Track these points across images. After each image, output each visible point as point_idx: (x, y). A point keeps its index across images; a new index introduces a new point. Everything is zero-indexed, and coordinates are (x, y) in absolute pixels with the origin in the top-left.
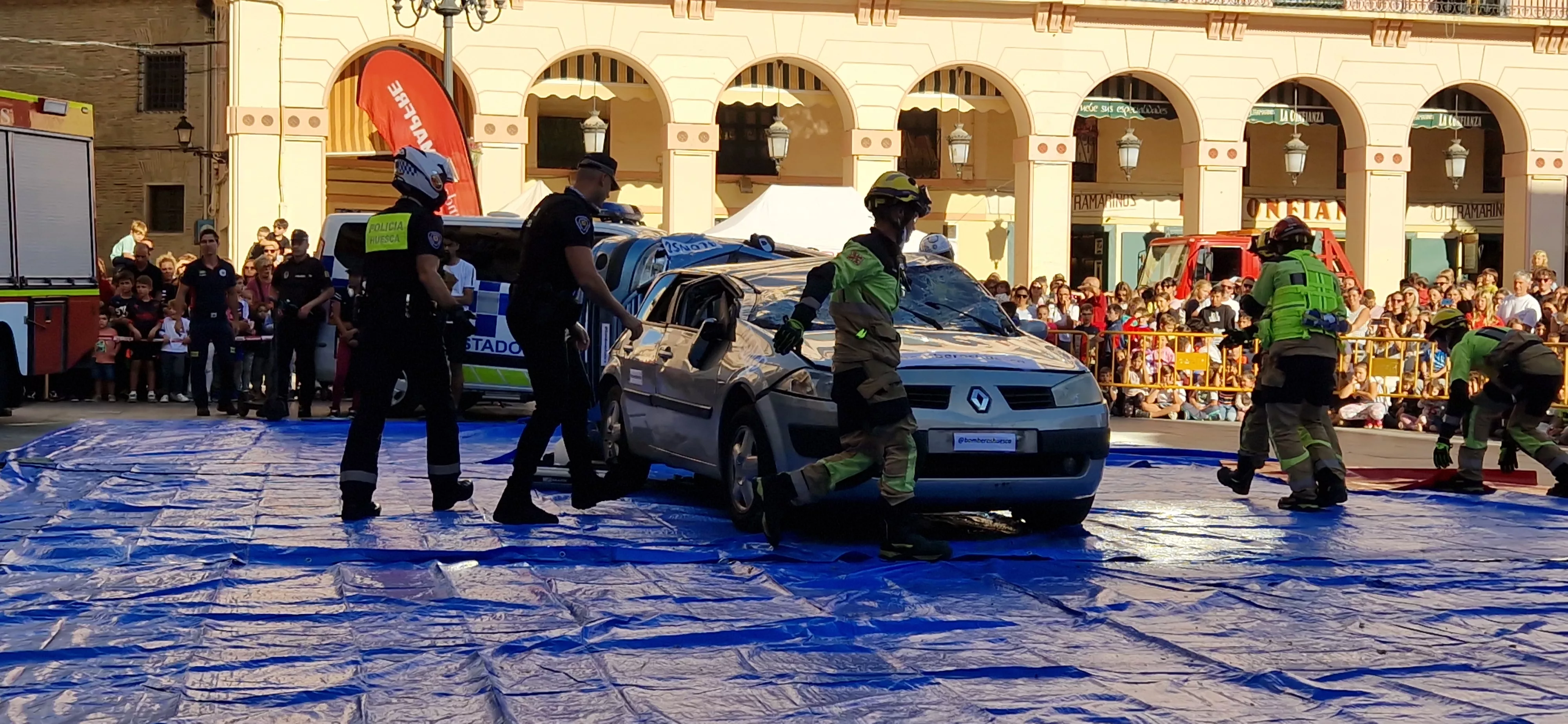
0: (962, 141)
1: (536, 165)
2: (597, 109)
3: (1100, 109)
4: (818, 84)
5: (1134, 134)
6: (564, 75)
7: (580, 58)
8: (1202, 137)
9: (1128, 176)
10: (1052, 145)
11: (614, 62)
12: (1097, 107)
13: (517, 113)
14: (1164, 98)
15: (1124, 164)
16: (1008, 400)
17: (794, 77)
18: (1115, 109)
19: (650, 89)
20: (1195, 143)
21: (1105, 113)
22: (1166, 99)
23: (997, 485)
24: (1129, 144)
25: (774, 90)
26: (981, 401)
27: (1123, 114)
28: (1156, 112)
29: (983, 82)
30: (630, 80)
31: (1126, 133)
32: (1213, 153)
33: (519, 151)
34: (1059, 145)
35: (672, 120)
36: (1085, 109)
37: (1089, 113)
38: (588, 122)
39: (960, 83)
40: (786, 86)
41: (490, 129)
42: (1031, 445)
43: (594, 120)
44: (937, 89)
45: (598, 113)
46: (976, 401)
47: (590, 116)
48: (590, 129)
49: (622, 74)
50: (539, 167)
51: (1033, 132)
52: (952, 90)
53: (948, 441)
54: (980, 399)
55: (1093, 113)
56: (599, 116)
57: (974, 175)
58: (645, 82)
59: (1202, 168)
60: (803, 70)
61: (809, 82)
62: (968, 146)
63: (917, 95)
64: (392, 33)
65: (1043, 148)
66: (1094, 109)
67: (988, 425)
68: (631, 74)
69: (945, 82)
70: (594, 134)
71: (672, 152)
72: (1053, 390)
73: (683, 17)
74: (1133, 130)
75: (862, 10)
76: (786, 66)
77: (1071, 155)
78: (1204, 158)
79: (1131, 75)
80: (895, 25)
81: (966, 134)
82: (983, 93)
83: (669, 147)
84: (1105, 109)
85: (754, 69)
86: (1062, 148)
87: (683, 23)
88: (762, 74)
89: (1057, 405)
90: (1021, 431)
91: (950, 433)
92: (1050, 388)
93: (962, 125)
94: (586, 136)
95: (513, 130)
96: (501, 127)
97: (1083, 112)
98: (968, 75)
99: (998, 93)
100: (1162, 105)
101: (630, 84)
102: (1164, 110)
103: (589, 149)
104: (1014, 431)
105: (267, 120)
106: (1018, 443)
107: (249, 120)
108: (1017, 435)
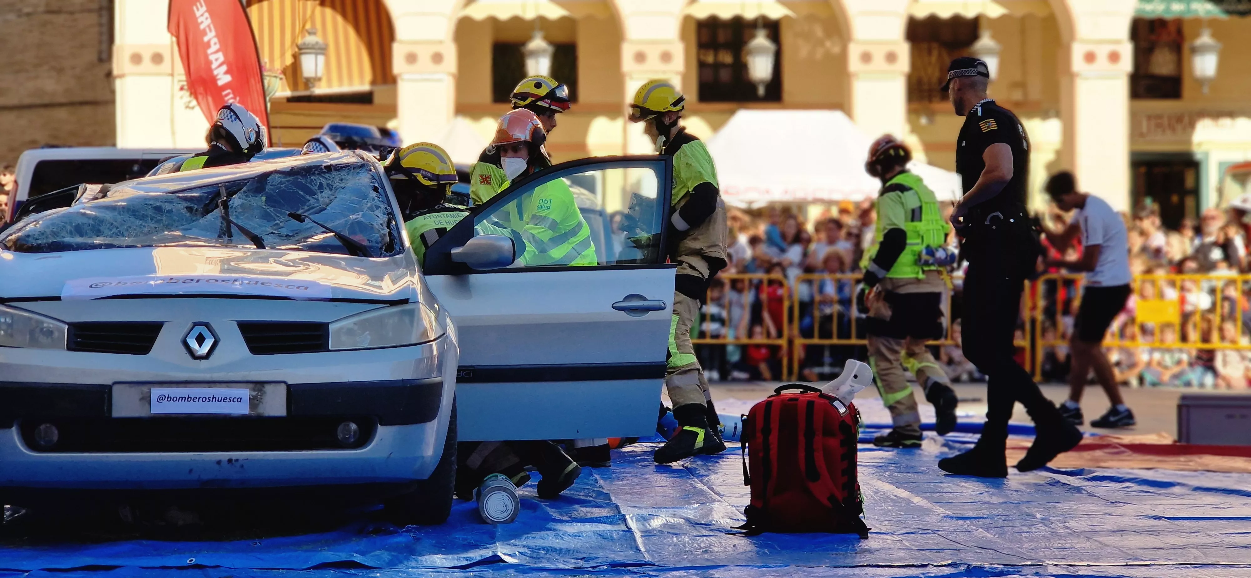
1: (490, 100)
2: (540, 31)
3: (1168, 7)
5: (1212, 36)
9: (1205, 90)
10: (1102, 53)
12: (1165, 4)
13: (443, 39)
15: (1198, 74)
16: (247, 340)
18: (1189, 7)
21: (1176, 12)
23: (219, 462)
24: (1205, 49)
26: (200, 345)
27: (1199, 13)
31: (1202, 35)
33: (446, 82)
34: (1111, 54)
35: (627, 38)
36: (1147, 8)
37: (1154, 13)
41: (412, 58)
42: (276, 405)
43: (537, 43)
45: (542, 34)
46: (194, 345)
47: (532, 38)
48: (532, 54)
50: (494, 101)
51: (1077, 39)
53: (142, 399)
54: (200, 340)
55: (1159, 12)
56: (543, 39)
65: (1090, 57)
66: (1160, 8)
67: (207, 377)
70: (535, 59)
71: (629, 77)
72: (331, 327)
74: (1211, 32)
77: (1127, 66)
81: (996, 41)
83: (625, 72)
86: (1114, 57)
89: (330, 348)
90: (259, 385)
91: (145, 389)
92: (326, 325)
94: (529, 62)
95: (437, 58)
96: (424, 55)
104: (251, 385)
105: (157, 58)
106: (254, 402)
107: (137, 59)
108: (254, 390)
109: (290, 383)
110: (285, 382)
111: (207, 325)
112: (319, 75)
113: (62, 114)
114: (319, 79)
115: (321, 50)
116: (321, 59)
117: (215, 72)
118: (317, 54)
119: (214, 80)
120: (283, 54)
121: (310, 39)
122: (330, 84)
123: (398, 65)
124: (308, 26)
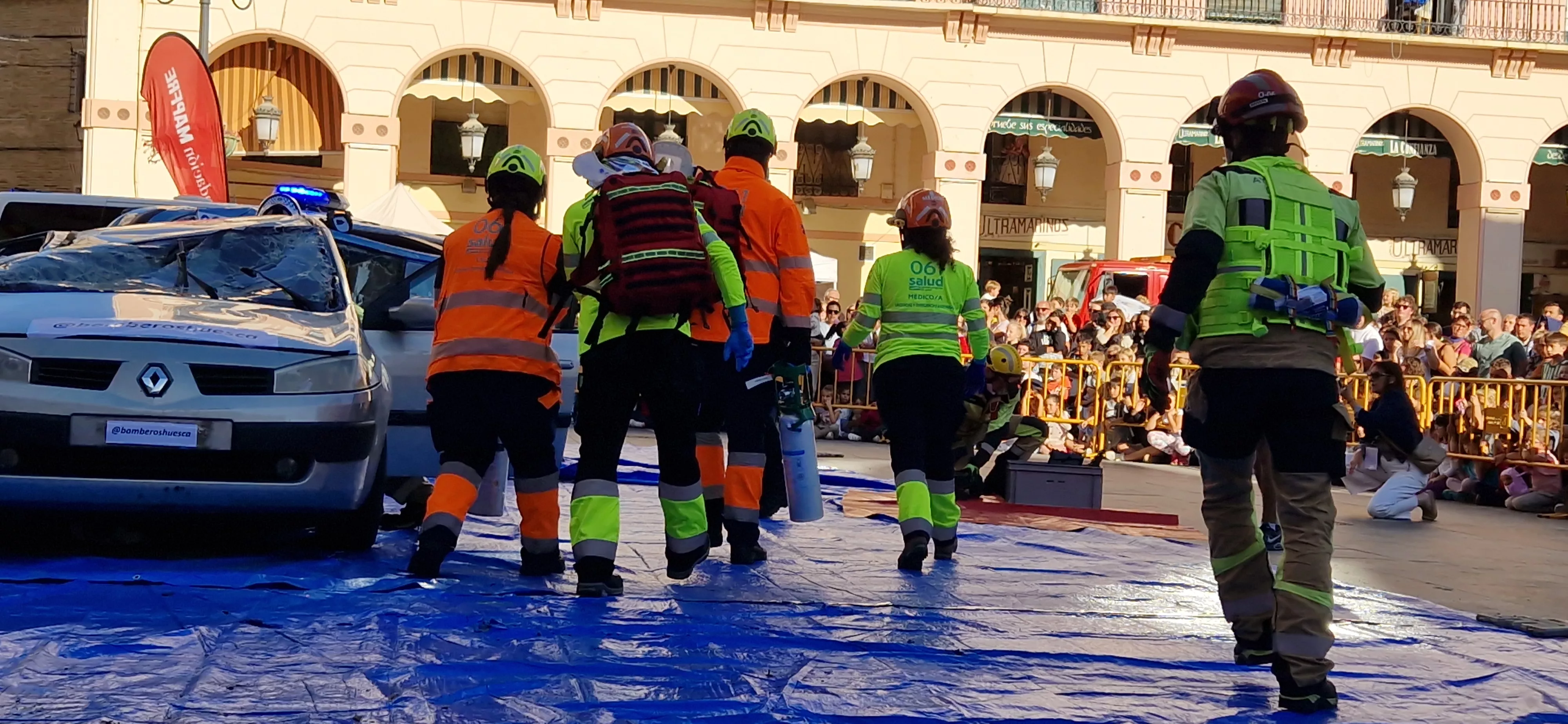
0: (865, 155)
1: (429, 171)
2: (476, 112)
3: (1018, 125)
4: (715, 92)
5: (1051, 152)
6: (444, 75)
7: (463, 58)
8: (1124, 158)
9: (1044, 198)
10: (961, 161)
11: (498, 64)
12: (1015, 124)
13: (388, 113)
14: (1088, 116)
15: (1039, 184)
16: (199, 381)
17: (689, 83)
18: (1035, 126)
19: (535, 93)
20: (1117, 164)
21: (1024, 130)
22: (1090, 118)
23: (167, 489)
24: (1046, 163)
25: (667, 96)
26: (155, 384)
27: (1043, 132)
28: (1079, 130)
29: (893, 94)
30: (515, 82)
31: (1043, 151)
32: (1135, 175)
33: (389, 152)
34: (967, 163)
35: (552, 125)
36: (1002, 125)
37: (1006, 129)
38: (465, 125)
39: (868, 94)
40: (681, 93)
41: (358, 129)
42: (221, 440)
43: (472, 123)
44: (843, 100)
45: (477, 116)
46: (149, 383)
47: (468, 119)
48: (467, 132)
49: (506, 76)
50: (432, 173)
51: (940, 148)
52: (859, 102)
53: (98, 430)
54: (155, 379)
55: (1011, 129)
56: (478, 119)
57: (894, 194)
58: (530, 85)
59: (1123, 191)
60: (700, 77)
61: (705, 89)
62: (871, 161)
63: (821, 106)
64: (258, 26)
65: (950, 165)
66: (1011, 126)
67: (160, 412)
68: (516, 76)
69: (852, 94)
70: (470, 138)
71: (551, 159)
72: (276, 373)
73: (567, 17)
74: (1051, 149)
75: (758, 14)
76: (681, 72)
77: (980, 173)
78: (1125, 180)
79: (1050, 90)
80: (793, 31)
81: (870, 148)
82: (892, 106)
83: (548, 154)
84: (1024, 126)
85: (647, 74)
86: (970, 166)
87: (569, 24)
88: (655, 80)
89: (274, 392)
90: (207, 422)
91: (101, 421)
92: (271, 371)
93: (866, 139)
94: (464, 139)
95: (382, 130)
96: (370, 127)
97: (1000, 129)
98: (877, 86)
99: (908, 107)
100: (1085, 124)
101: (514, 87)
102: (1088, 128)
103: (466, 153)
104: (199, 422)
105: (124, 114)
106: (201, 437)
107: (104, 113)
108: (202, 426)
109: (235, 421)
110: (231, 420)
111: (161, 366)
112: (273, 138)
113: (31, 157)
114: (273, 142)
115: (276, 116)
116: (275, 124)
117: (179, 132)
118: (271, 119)
119: (177, 138)
120: (240, 118)
121: (266, 106)
122: (282, 148)
123: (346, 134)
124: (265, 94)
